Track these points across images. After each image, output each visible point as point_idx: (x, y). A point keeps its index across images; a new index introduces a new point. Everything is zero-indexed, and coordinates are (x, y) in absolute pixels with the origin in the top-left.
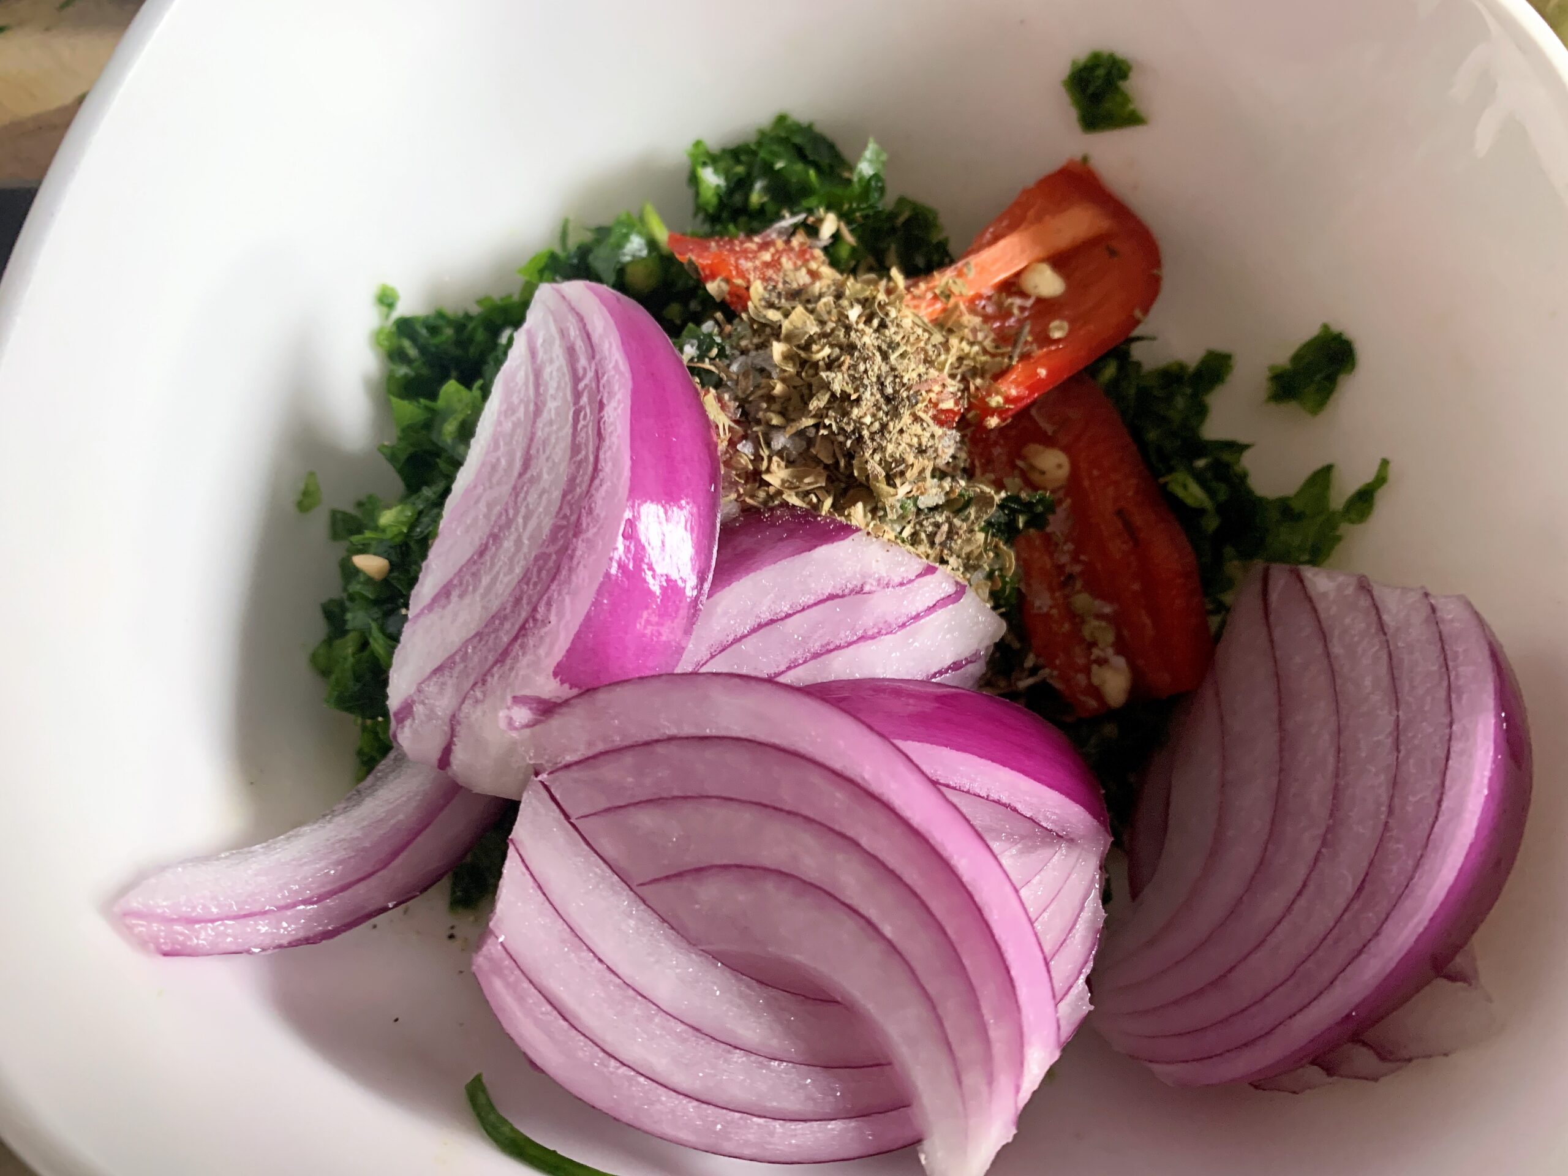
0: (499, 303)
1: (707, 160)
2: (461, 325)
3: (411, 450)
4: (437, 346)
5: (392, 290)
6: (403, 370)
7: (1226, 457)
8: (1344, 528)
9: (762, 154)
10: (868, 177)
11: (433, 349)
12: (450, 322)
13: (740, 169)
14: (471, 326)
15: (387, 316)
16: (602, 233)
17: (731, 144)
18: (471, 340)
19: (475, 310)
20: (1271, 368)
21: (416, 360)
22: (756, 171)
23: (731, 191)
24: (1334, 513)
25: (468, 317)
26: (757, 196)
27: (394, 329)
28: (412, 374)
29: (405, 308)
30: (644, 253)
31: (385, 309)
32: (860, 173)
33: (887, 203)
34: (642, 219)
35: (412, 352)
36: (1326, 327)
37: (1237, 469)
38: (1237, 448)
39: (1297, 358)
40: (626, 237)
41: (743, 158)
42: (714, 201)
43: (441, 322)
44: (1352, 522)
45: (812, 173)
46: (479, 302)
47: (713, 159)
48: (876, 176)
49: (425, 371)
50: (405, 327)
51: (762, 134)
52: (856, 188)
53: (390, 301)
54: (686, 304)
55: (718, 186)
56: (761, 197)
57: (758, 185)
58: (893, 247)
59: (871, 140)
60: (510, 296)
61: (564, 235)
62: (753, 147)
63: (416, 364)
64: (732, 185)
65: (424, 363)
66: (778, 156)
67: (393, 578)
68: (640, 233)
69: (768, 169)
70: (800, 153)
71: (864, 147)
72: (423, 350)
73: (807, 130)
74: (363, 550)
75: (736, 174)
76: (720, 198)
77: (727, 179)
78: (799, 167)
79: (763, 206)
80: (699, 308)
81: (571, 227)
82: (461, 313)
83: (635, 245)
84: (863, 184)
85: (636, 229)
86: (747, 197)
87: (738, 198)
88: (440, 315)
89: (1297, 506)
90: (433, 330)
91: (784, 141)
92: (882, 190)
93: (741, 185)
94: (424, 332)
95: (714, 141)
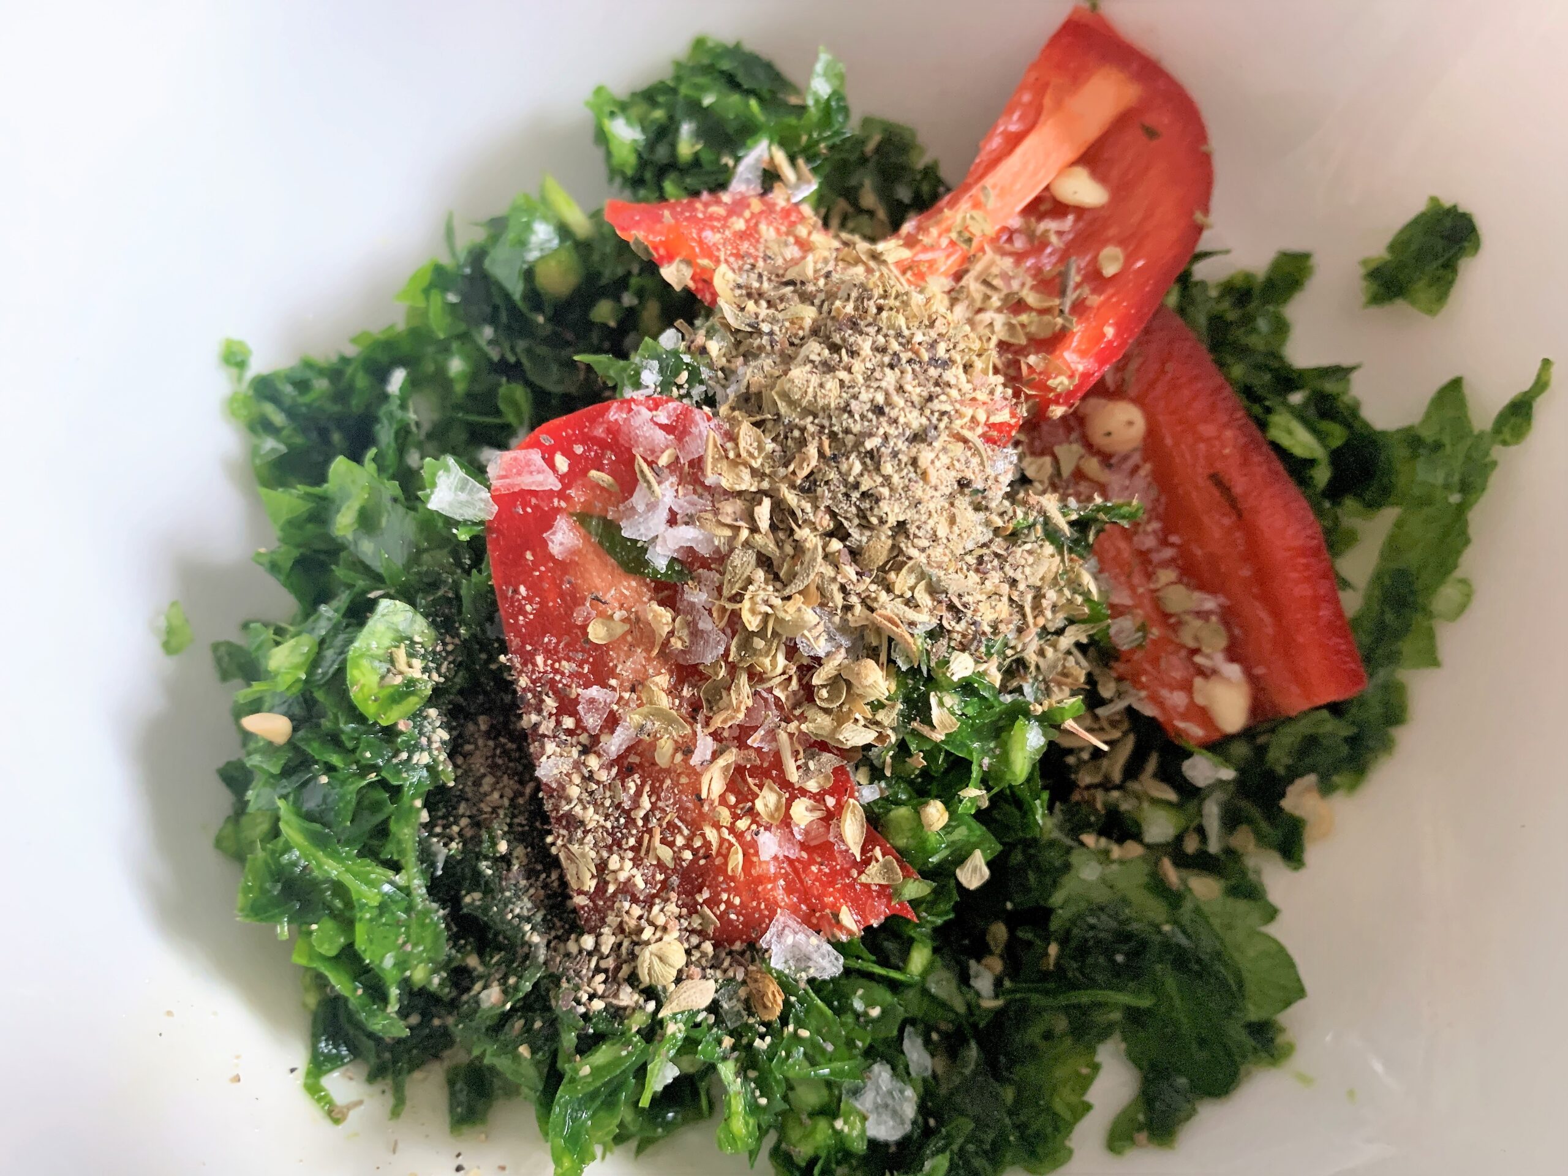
0: (382, 337)
1: (615, 109)
2: (335, 373)
3: (296, 553)
4: (308, 406)
5: (241, 343)
6: (270, 444)
7: (1330, 387)
8: (1497, 452)
9: (684, 90)
10: (826, 97)
11: (304, 410)
12: (321, 372)
13: (659, 114)
14: (349, 371)
15: (240, 379)
16: (498, 226)
17: (642, 84)
18: (351, 389)
19: (351, 351)
20: (1365, 263)
21: (283, 428)
22: (678, 114)
23: (652, 144)
24: (1481, 436)
25: (345, 361)
26: (687, 144)
27: (251, 393)
28: (283, 448)
29: (259, 365)
30: (556, 242)
31: (234, 371)
32: (815, 93)
33: (852, 128)
34: (544, 200)
35: (278, 418)
36: (1434, 200)
37: (1346, 399)
38: (1340, 373)
39: (1398, 245)
40: (528, 227)
41: (661, 99)
42: (632, 159)
43: (309, 374)
44: (1505, 443)
45: (753, 103)
46: (354, 340)
47: (622, 107)
48: (837, 95)
49: (299, 440)
50: (265, 388)
51: (679, 65)
52: (814, 112)
53: (239, 359)
54: (618, 299)
55: (635, 141)
56: (693, 146)
57: (686, 129)
58: (868, 183)
59: (821, 48)
60: (392, 327)
61: (450, 233)
62: (671, 84)
63: (285, 433)
64: (651, 135)
65: (295, 429)
66: (702, 89)
67: (302, 739)
68: (545, 219)
69: (695, 108)
70: (732, 82)
71: (815, 58)
72: (291, 413)
73: (735, 52)
74: (255, 707)
75: (653, 122)
76: (640, 156)
77: (644, 130)
78: (735, 98)
79: (696, 155)
80: (635, 302)
81: (457, 224)
82: (334, 358)
83: (542, 233)
84: (822, 106)
85: (538, 214)
86: (673, 146)
87: (662, 153)
88: (308, 365)
89: (1428, 435)
90: (302, 385)
91: (709, 69)
92: (845, 110)
93: (664, 133)
94: (288, 389)
95: (621, 85)
